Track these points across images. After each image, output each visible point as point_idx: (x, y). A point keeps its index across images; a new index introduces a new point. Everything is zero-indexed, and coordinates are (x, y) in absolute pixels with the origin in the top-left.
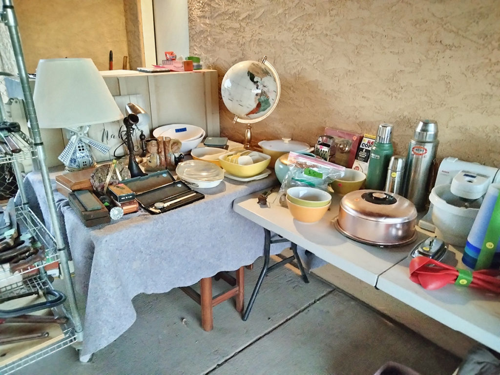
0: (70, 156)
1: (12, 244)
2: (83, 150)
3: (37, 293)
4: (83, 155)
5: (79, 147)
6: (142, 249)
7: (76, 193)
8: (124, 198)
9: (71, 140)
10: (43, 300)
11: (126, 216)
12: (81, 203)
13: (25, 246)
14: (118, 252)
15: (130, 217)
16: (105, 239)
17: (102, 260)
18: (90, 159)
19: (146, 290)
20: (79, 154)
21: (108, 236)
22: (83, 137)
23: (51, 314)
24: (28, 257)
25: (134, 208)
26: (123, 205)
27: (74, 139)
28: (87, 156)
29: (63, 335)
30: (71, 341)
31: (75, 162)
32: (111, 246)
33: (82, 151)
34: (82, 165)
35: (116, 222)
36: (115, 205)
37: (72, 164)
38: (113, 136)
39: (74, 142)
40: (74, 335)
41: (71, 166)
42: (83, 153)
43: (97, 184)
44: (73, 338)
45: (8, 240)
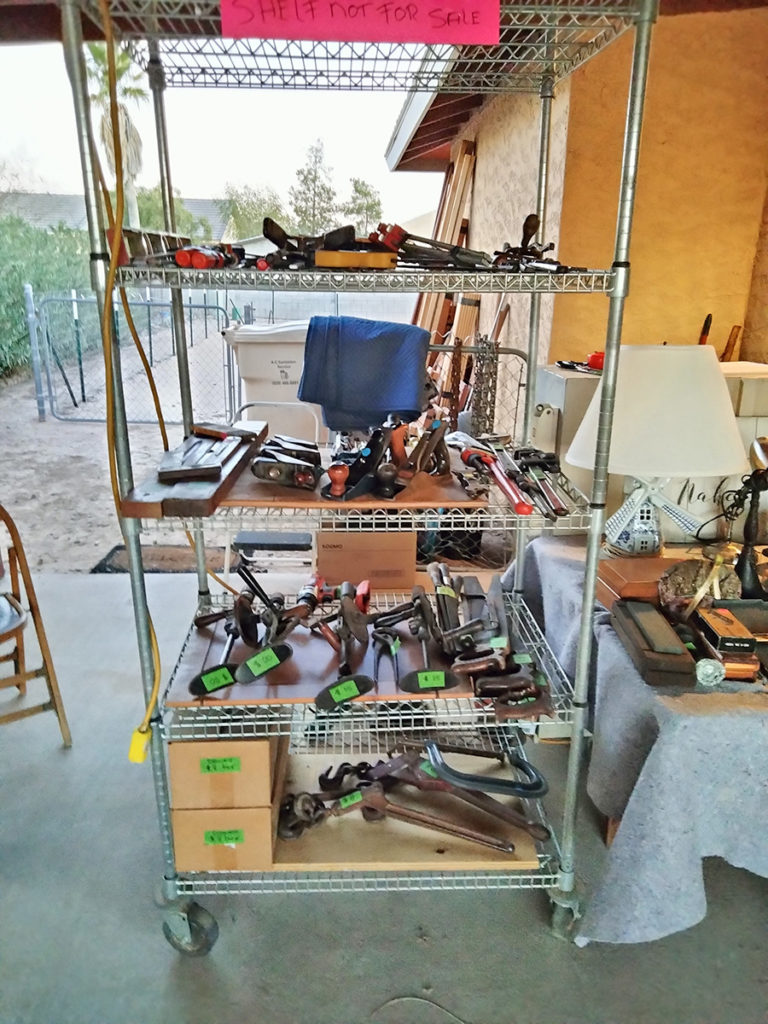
0: (622, 527)
1: (503, 665)
2: (648, 518)
3: (501, 758)
4: (644, 528)
5: (642, 512)
6: (752, 767)
7: (629, 604)
8: (731, 645)
9: (633, 496)
10: (508, 776)
11: (730, 684)
12: (640, 629)
13: (521, 679)
14: (699, 755)
15: (736, 688)
16: (682, 723)
17: (668, 764)
18: (657, 539)
19: (732, 854)
20: (638, 525)
21: (692, 718)
22: (655, 495)
23: (519, 808)
24: (522, 698)
25: (748, 670)
26: (726, 658)
27: (638, 497)
28: (652, 531)
29: (537, 862)
30: (548, 881)
31: (627, 538)
32: (691, 740)
33: (645, 520)
34: (638, 547)
35: (704, 691)
36: (710, 656)
37: (621, 541)
38: (701, 496)
39: (637, 501)
40: (554, 873)
41: (617, 545)
42: (645, 524)
43: (670, 595)
44: (552, 877)
45: (496, 655)
